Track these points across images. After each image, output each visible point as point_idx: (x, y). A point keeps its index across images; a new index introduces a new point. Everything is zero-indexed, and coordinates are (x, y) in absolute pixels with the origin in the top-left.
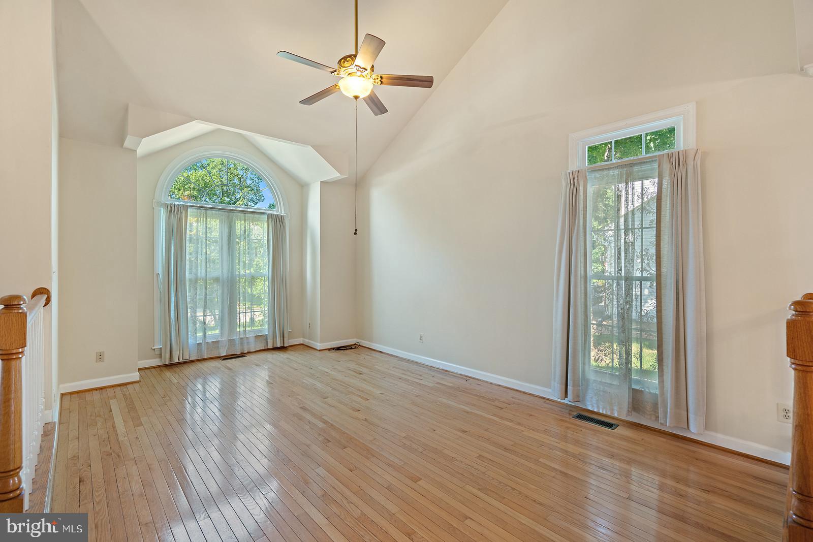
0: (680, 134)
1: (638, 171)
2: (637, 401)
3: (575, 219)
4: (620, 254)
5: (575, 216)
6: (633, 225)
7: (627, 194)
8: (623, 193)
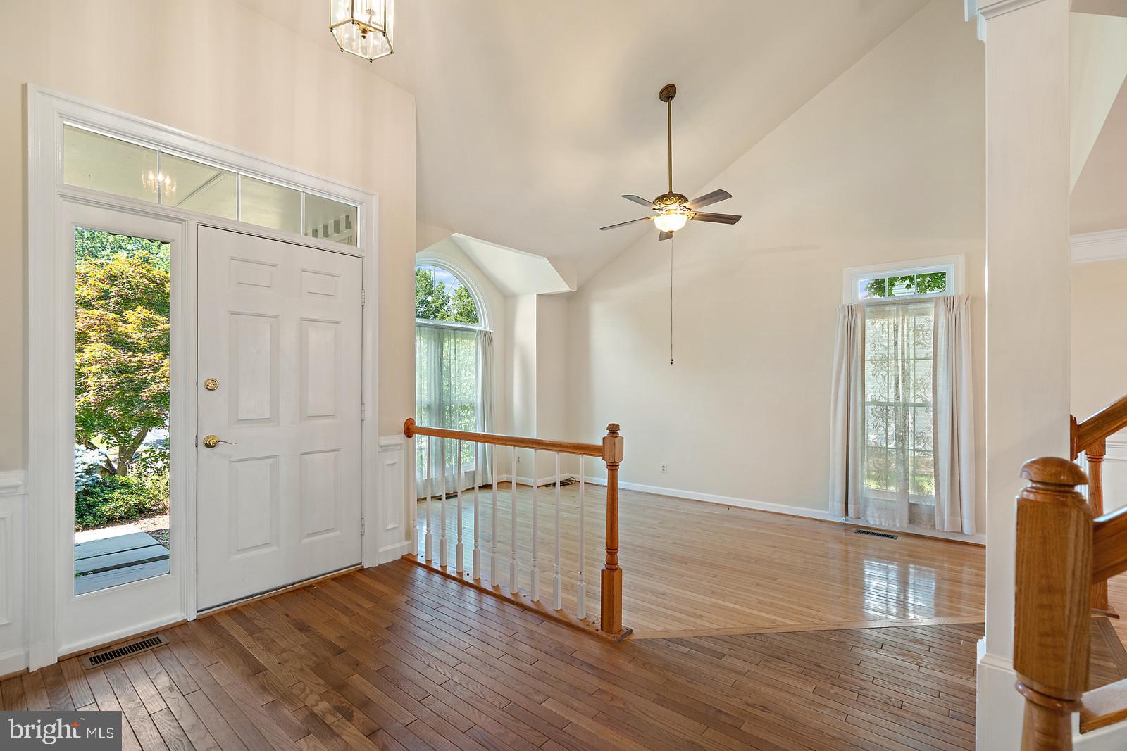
0: (950, 280)
1: (914, 309)
2: (914, 513)
3: (853, 350)
4: (898, 383)
5: (854, 346)
6: (908, 356)
7: (903, 328)
8: (900, 326)
